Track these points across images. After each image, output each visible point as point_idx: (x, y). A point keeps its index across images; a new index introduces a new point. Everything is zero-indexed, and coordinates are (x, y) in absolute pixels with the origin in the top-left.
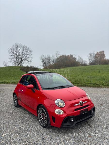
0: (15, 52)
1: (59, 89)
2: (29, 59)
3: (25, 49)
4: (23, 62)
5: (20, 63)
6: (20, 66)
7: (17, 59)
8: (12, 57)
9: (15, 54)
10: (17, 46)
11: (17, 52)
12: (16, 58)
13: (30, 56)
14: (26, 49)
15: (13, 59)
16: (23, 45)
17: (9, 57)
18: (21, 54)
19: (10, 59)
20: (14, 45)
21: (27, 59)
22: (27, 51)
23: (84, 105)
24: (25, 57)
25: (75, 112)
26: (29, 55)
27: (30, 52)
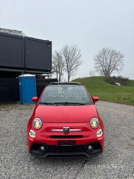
0: (102, 59)
1: (57, 106)
2: (119, 68)
3: (114, 54)
4: (110, 71)
5: (107, 73)
6: (107, 76)
7: (104, 68)
8: (98, 65)
9: (102, 62)
10: (104, 52)
11: (104, 59)
12: (103, 66)
13: (120, 63)
14: (116, 54)
15: (99, 68)
16: (112, 49)
17: (95, 66)
18: (108, 62)
19: (96, 67)
20: (101, 50)
21: (117, 67)
22: (117, 57)
23: (70, 134)
24: (113, 65)
25: (49, 139)
26: (118, 62)
27: (122, 57)
